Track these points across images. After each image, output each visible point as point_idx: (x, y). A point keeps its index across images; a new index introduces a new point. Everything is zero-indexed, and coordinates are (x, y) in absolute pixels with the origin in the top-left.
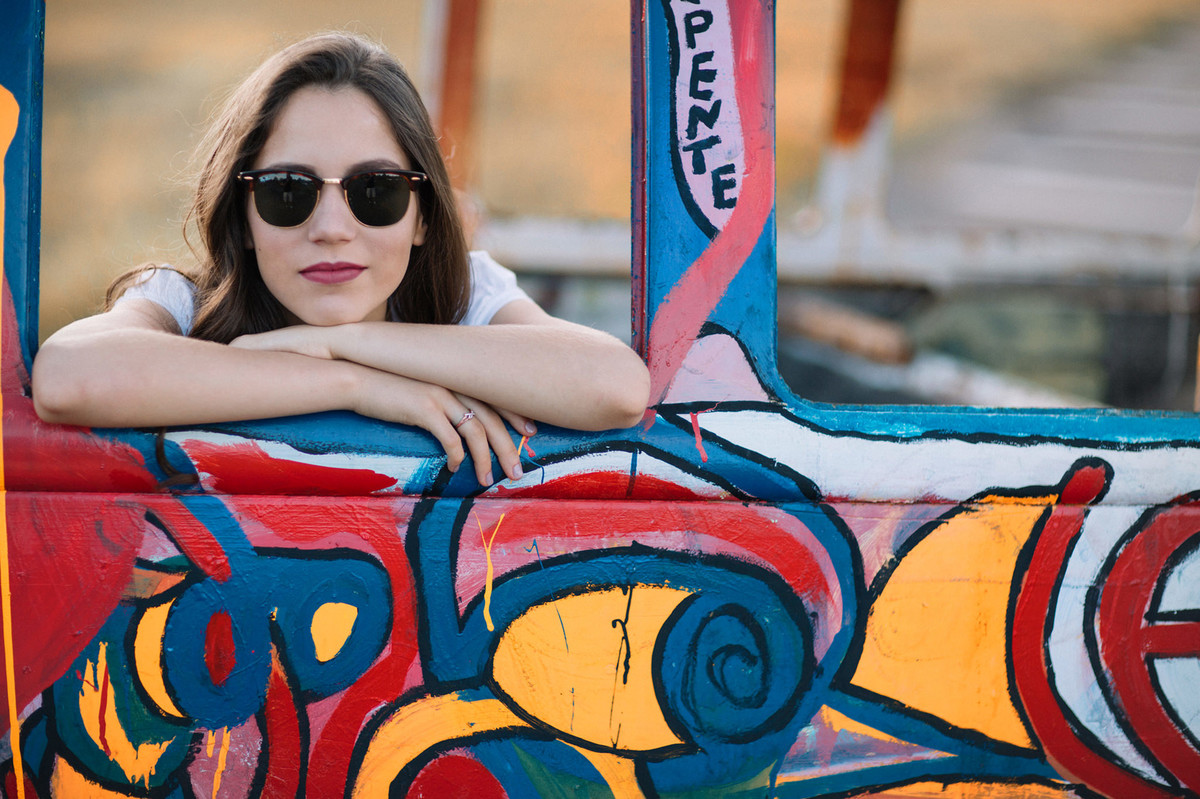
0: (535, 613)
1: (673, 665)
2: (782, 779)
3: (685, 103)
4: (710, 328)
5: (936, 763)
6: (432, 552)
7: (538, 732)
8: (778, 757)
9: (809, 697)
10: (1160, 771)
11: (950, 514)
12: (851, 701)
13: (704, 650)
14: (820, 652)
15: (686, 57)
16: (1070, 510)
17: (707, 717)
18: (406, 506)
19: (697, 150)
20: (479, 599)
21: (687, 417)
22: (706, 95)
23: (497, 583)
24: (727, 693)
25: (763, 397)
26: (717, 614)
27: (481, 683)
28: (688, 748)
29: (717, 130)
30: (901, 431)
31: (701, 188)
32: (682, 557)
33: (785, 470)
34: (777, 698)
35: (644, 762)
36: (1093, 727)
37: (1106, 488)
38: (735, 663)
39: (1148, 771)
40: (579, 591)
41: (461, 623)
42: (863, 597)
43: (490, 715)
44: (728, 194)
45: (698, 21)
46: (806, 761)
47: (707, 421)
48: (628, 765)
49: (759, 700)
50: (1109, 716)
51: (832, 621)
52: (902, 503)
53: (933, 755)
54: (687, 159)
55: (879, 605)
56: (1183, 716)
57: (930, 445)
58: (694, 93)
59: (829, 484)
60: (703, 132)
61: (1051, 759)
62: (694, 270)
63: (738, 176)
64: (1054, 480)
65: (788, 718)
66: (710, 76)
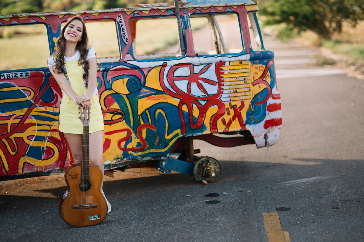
0: (115, 82)
1: (128, 86)
2: (140, 96)
3: (122, 33)
4: (127, 53)
5: (155, 93)
6: (105, 76)
7: (117, 93)
8: (139, 94)
9: (141, 88)
10: (176, 92)
11: (152, 69)
12: (146, 87)
13: (131, 84)
14: (142, 83)
15: (121, 28)
16: (164, 67)
17: (132, 90)
18: (102, 73)
19: (124, 37)
20: (110, 81)
21: (126, 62)
22: (124, 32)
23: (111, 79)
24: (134, 88)
25: (133, 59)
26: (132, 80)
27: (111, 89)
28: (131, 93)
29: (125, 35)
30: (147, 61)
31: (125, 40)
32: (128, 75)
33: (136, 66)
34: (138, 88)
35: (127, 95)
36: (169, 88)
37: (167, 65)
38: (134, 85)
39: (175, 92)
40: (119, 79)
41: (108, 83)
42: (145, 77)
43: (112, 92)
44: (127, 41)
45: (122, 25)
46: (142, 94)
47: (128, 62)
48: (125, 96)
49: (137, 88)
50: (170, 87)
51: (143, 80)
52: (147, 68)
53: (154, 92)
54: (123, 38)
55: (147, 78)
56: (178, 86)
57: (149, 62)
58: (123, 32)
59: (141, 67)
60: (124, 35)
61: (166, 92)
62: (125, 48)
63: (128, 39)
64: (162, 64)
65: (140, 90)
66: (124, 30)
